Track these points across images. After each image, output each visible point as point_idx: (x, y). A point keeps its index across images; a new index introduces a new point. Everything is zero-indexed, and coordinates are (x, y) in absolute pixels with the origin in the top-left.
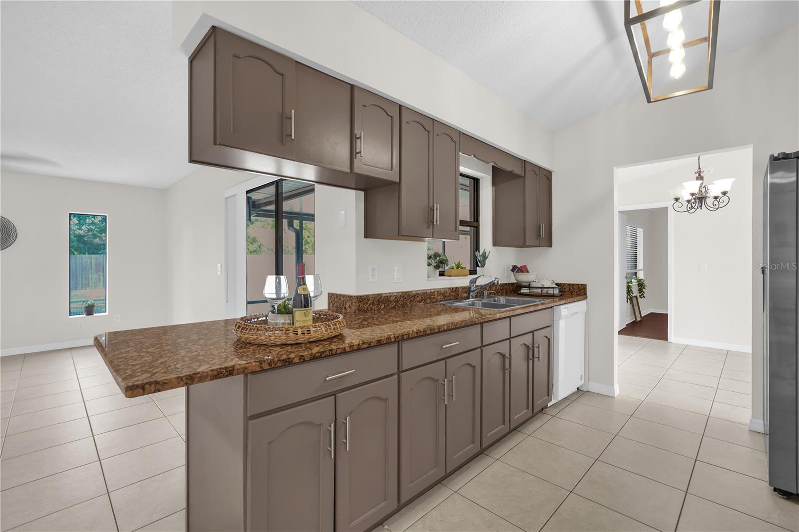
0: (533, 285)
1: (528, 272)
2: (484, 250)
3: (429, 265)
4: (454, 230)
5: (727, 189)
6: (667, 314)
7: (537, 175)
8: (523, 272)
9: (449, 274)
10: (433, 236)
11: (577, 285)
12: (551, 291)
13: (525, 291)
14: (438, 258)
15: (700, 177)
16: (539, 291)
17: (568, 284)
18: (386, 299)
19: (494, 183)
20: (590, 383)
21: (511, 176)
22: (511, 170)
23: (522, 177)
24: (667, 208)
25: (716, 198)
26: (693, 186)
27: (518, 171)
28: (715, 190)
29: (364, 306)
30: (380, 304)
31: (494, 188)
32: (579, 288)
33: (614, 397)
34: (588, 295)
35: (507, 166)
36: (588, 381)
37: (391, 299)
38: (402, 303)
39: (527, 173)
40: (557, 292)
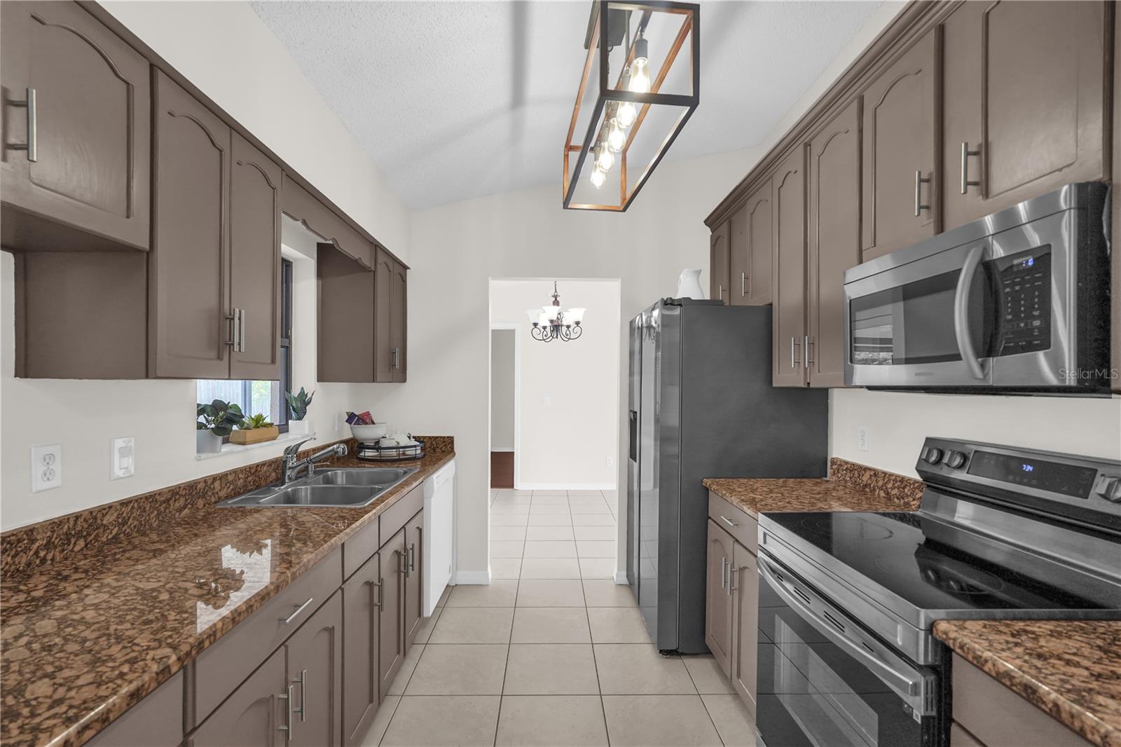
0: (384, 443)
1: (373, 423)
2: (302, 388)
3: (200, 426)
4: (270, 361)
5: (580, 319)
6: (513, 453)
7: (390, 271)
8: (366, 424)
9: (241, 440)
10: (229, 375)
11: (441, 437)
12: (410, 452)
13: (369, 453)
14: (221, 414)
15: (556, 303)
16: (394, 453)
17: (430, 437)
18: (90, 525)
19: (322, 272)
20: (458, 572)
21: (355, 266)
22: (357, 257)
23: (371, 271)
24: (514, 330)
25: (568, 327)
26: (552, 312)
27: (366, 259)
28: (568, 319)
29: (17, 560)
30: (73, 541)
31: (320, 282)
32: (444, 442)
33: (488, 585)
34: (455, 450)
35: (352, 249)
36: (456, 570)
37: (104, 522)
38: (136, 523)
39: (379, 266)
40: (419, 452)
